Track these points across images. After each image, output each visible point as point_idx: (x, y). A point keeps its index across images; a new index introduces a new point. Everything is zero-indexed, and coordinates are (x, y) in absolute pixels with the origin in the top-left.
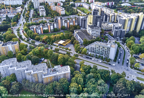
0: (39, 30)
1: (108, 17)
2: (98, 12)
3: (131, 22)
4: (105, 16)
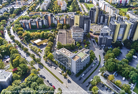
0: (27, 25)
1: (107, 18)
2: (95, 12)
3: (124, 29)
4: (103, 17)
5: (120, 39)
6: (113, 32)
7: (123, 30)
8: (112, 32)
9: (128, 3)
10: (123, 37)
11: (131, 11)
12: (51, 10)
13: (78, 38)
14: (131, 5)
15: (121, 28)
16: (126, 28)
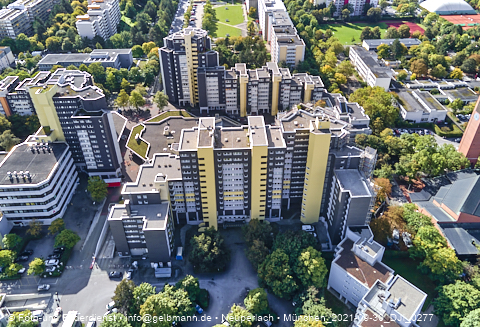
1: (232, 88)
2: (181, 57)
3: (245, 168)
4: (216, 79)
5: (239, 212)
6: (193, 181)
7: (241, 172)
8: (187, 184)
9: (373, 5)
10: (249, 204)
11: (374, 42)
12: (33, 39)
13: (28, 211)
14: (391, 10)
15: (225, 166)
16: (250, 162)
